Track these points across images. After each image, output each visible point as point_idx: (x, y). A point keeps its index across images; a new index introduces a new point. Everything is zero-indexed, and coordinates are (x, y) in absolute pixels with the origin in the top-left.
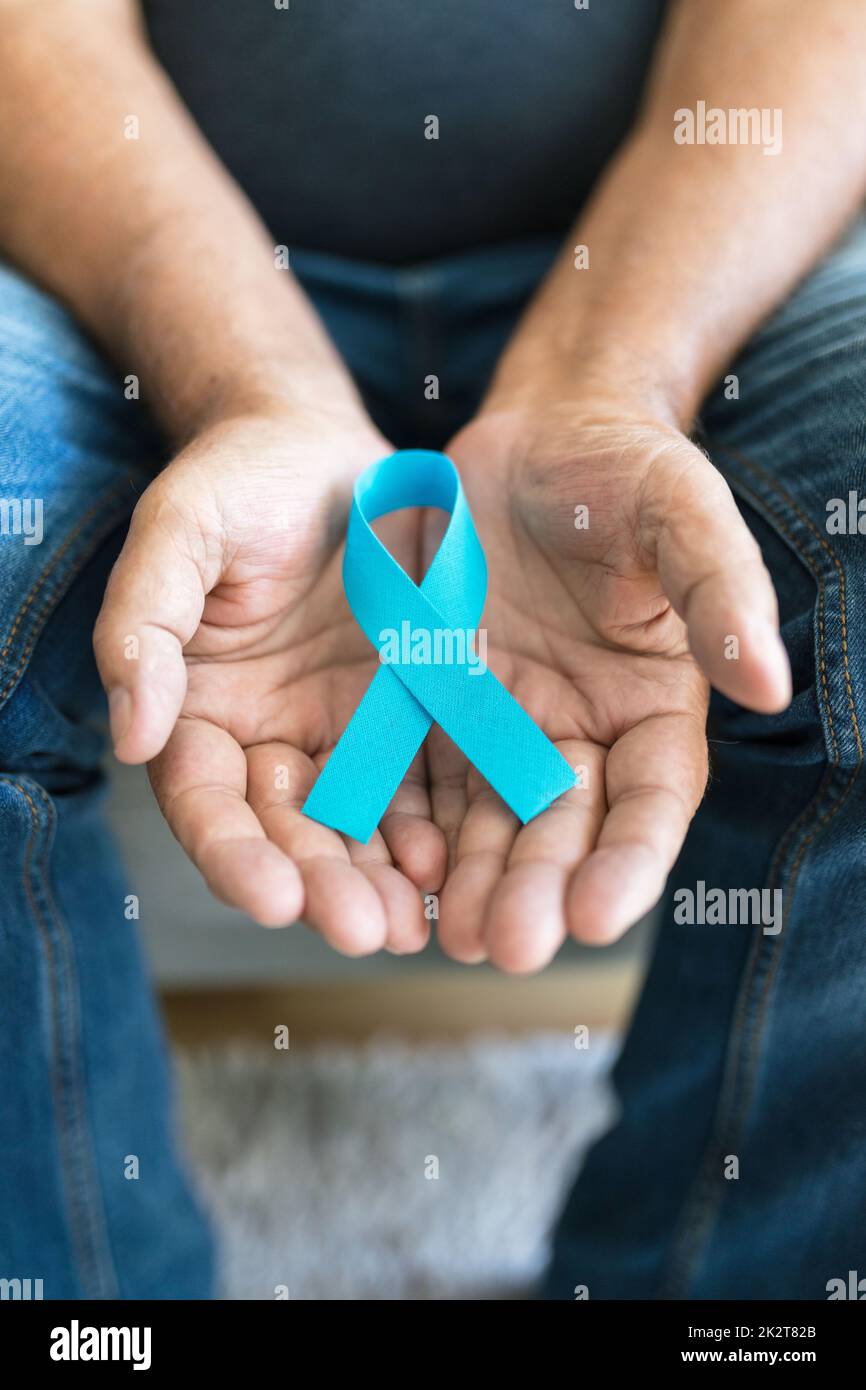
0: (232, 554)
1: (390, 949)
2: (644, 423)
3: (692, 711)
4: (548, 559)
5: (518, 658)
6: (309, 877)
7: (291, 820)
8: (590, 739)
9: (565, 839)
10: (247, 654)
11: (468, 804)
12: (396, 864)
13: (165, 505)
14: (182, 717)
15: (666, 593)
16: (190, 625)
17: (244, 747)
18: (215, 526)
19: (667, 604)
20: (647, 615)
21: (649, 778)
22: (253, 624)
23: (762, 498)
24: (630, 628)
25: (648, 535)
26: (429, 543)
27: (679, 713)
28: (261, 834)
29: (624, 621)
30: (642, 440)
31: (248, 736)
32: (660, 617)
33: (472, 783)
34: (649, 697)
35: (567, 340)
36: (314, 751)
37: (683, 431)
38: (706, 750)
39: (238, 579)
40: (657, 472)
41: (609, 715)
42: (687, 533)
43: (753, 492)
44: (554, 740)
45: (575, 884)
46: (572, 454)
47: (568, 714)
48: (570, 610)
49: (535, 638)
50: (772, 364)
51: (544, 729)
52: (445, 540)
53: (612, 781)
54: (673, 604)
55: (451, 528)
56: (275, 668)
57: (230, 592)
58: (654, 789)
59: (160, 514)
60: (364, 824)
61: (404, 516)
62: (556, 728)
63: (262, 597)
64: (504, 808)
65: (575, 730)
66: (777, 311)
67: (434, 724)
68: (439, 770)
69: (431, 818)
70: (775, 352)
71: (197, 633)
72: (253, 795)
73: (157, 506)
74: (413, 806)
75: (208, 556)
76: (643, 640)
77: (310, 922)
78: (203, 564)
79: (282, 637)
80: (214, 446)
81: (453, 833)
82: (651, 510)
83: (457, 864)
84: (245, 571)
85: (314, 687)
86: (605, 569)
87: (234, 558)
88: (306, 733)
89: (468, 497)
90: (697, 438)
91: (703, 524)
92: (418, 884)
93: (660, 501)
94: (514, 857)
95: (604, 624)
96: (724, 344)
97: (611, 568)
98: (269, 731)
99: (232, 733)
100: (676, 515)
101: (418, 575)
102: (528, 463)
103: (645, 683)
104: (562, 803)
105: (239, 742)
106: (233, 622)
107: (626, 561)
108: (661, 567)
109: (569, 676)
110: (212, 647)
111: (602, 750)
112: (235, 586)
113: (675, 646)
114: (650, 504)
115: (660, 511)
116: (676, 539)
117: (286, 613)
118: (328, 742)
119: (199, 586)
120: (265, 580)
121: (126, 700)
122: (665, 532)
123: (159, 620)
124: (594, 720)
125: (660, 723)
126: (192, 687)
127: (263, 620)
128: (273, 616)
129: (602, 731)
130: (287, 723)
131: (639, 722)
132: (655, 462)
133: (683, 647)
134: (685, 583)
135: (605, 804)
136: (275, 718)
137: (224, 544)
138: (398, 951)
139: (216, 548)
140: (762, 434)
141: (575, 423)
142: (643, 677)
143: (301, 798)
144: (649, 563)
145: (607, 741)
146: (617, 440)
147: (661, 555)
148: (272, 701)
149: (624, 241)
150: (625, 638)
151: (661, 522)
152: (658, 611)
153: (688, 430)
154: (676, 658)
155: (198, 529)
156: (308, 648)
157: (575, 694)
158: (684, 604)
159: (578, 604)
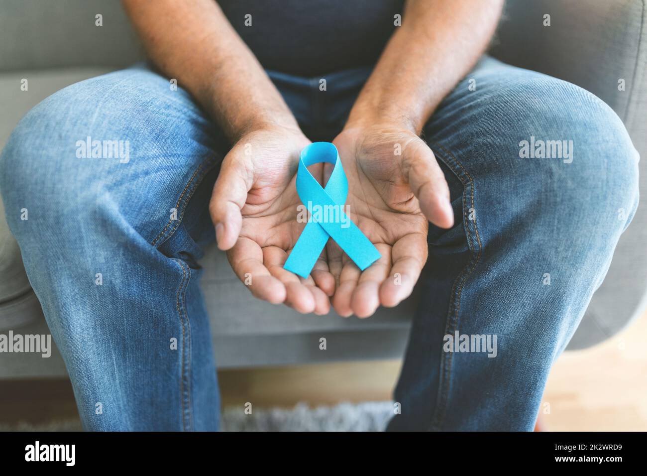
0: (257, 177)
1: (316, 313)
2: (404, 132)
3: (422, 232)
4: (370, 181)
5: (359, 216)
6: (288, 287)
7: (280, 270)
8: (386, 243)
9: (379, 274)
10: (261, 215)
11: (343, 266)
12: (317, 285)
13: (234, 160)
14: (240, 237)
15: (412, 191)
16: (243, 203)
17: (262, 248)
18: (251, 167)
19: (413, 195)
20: (405, 199)
21: (407, 254)
22: (263, 203)
23: (445, 158)
24: (400, 204)
25: (405, 170)
26: (326, 175)
27: (418, 233)
28: (269, 274)
29: (398, 201)
30: (402, 138)
31: (263, 243)
32: (410, 200)
33: (344, 259)
34: (407, 227)
35: (376, 102)
36: (287, 249)
37: (418, 135)
38: (427, 246)
39: (259, 187)
40: (408, 149)
41: (393, 234)
42: (419, 169)
43: (442, 156)
44: (373, 244)
45: (382, 288)
46: (378, 143)
47: (379, 234)
48: (378, 199)
49: (365, 209)
50: (449, 111)
51: (370, 239)
52: (333, 173)
53: (395, 256)
54: (415, 195)
55: (335, 169)
56: (272, 220)
57: (255, 192)
58: (410, 257)
59: (232, 163)
60: (306, 272)
61: (317, 166)
62: (374, 239)
63: (267, 193)
64: (355, 266)
65: (381, 239)
66: (451, 92)
67: (330, 238)
68: (332, 255)
69: (329, 271)
70: (449, 107)
71: (244, 207)
72: (265, 262)
73: (231, 160)
74: (322, 267)
75: (249, 178)
76: (404, 208)
77: (288, 302)
78: (247, 181)
79: (273, 209)
80: (250, 140)
81: (338, 277)
82: (407, 161)
83: (340, 285)
84: (262, 184)
85: (286, 227)
86: (391, 183)
87: (258, 179)
88: (283, 243)
89: (341, 159)
90: (422, 137)
91: (425, 166)
92: (326, 292)
93: (409, 158)
94: (361, 281)
95: (391, 203)
96: (433, 104)
97: (392, 182)
98: (270, 242)
99: (257, 242)
100: (415, 163)
101: (323, 185)
102: (362, 146)
103: (405, 222)
104: (377, 263)
105: (260, 245)
106: (257, 203)
107: (398, 180)
108: (410, 181)
109: (378, 221)
110: (249, 212)
111: (391, 247)
112: (257, 189)
113: (416, 210)
114: (406, 159)
115: (410, 162)
116: (415, 171)
117: (275, 200)
118: (291, 246)
119: (246, 189)
120: (268, 187)
121: (222, 227)
122: (412, 169)
123: (233, 200)
124: (387, 236)
125: (411, 236)
126: (243, 226)
127: (267, 202)
128: (271, 200)
129: (390, 240)
130: (277, 239)
131: (404, 236)
132: (408, 145)
133: (419, 210)
134: (418, 185)
135: (392, 264)
136: (272, 237)
137: (254, 174)
138: (319, 314)
139: (251, 175)
140: (445, 136)
141: (379, 132)
142: (405, 221)
143: (283, 264)
144: (407, 180)
145: (392, 244)
146: (394, 138)
147: (410, 176)
148: (271, 232)
149: (396, 67)
150: (399, 207)
151: (410, 165)
152: (409, 198)
153: (419, 134)
154: (416, 214)
155: (245, 169)
156: (283, 213)
157: (380, 228)
158: (418, 194)
159: (381, 196)
